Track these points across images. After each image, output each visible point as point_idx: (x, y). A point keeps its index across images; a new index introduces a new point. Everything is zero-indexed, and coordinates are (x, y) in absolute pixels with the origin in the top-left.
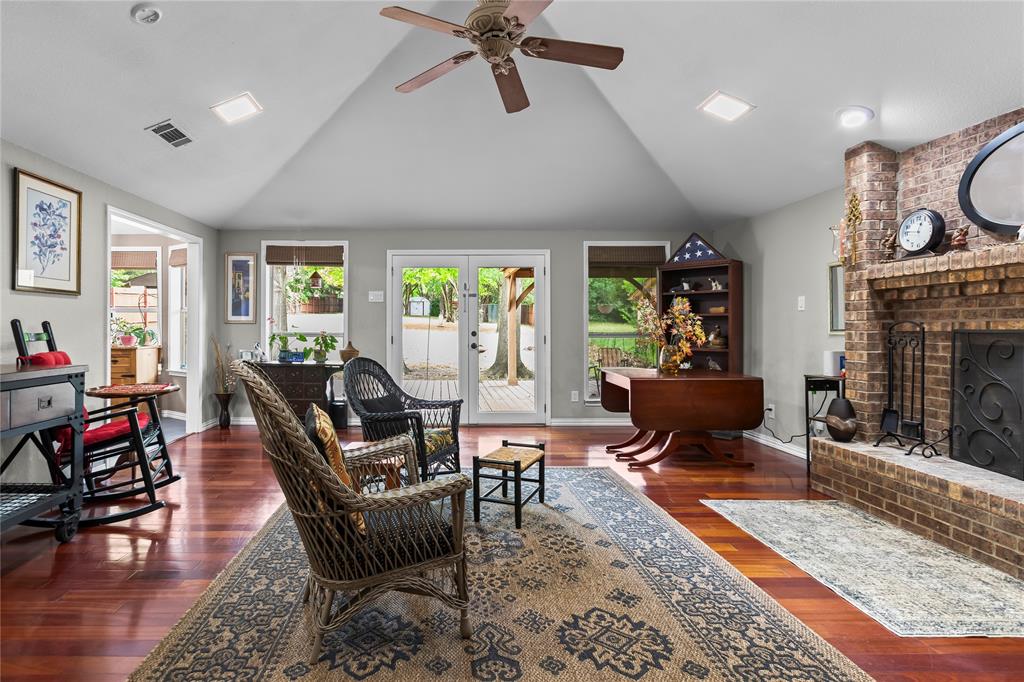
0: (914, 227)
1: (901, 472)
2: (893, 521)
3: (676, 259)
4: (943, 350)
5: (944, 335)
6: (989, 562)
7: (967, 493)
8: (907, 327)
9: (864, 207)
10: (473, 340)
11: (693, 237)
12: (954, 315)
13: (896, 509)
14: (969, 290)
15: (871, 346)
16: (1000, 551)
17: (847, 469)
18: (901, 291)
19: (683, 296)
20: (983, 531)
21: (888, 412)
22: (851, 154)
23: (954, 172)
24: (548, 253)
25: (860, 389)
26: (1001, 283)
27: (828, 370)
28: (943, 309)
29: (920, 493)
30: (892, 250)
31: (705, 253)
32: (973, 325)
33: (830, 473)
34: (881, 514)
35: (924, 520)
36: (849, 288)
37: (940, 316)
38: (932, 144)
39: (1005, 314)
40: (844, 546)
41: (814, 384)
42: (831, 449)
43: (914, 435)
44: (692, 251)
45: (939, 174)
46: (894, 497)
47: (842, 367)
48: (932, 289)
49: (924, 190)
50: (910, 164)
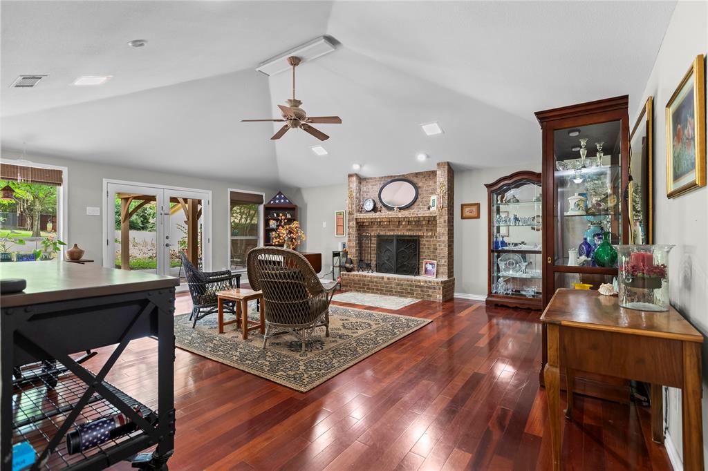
0: (368, 203)
1: (371, 277)
2: (369, 292)
3: (272, 202)
4: (374, 241)
5: (375, 236)
6: (393, 295)
7: (388, 279)
8: (364, 234)
9: (354, 194)
10: (167, 241)
11: (280, 193)
12: (377, 231)
13: (369, 289)
14: (382, 223)
15: (356, 240)
16: (396, 292)
17: (353, 280)
18: (363, 222)
19: (274, 220)
20: (391, 288)
21: (361, 261)
22: (350, 176)
23: (377, 188)
24: (211, 192)
25: (353, 254)
26: (389, 222)
27: (340, 249)
28: (374, 229)
29: (376, 282)
30: (361, 210)
31: (285, 201)
32: (382, 233)
33: (348, 283)
34: (365, 292)
35: (377, 290)
36: (349, 221)
37: (373, 230)
38: (371, 178)
39: (389, 230)
40: (368, 300)
41: (336, 254)
42: (349, 275)
43: (368, 267)
44: (280, 199)
45: (372, 188)
46: (368, 285)
47: (344, 247)
48: (372, 223)
49: (369, 192)
50: (365, 183)
